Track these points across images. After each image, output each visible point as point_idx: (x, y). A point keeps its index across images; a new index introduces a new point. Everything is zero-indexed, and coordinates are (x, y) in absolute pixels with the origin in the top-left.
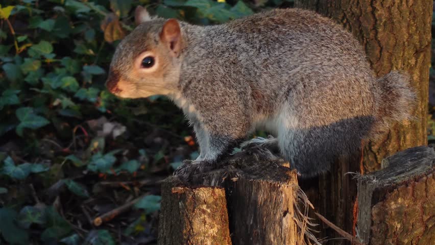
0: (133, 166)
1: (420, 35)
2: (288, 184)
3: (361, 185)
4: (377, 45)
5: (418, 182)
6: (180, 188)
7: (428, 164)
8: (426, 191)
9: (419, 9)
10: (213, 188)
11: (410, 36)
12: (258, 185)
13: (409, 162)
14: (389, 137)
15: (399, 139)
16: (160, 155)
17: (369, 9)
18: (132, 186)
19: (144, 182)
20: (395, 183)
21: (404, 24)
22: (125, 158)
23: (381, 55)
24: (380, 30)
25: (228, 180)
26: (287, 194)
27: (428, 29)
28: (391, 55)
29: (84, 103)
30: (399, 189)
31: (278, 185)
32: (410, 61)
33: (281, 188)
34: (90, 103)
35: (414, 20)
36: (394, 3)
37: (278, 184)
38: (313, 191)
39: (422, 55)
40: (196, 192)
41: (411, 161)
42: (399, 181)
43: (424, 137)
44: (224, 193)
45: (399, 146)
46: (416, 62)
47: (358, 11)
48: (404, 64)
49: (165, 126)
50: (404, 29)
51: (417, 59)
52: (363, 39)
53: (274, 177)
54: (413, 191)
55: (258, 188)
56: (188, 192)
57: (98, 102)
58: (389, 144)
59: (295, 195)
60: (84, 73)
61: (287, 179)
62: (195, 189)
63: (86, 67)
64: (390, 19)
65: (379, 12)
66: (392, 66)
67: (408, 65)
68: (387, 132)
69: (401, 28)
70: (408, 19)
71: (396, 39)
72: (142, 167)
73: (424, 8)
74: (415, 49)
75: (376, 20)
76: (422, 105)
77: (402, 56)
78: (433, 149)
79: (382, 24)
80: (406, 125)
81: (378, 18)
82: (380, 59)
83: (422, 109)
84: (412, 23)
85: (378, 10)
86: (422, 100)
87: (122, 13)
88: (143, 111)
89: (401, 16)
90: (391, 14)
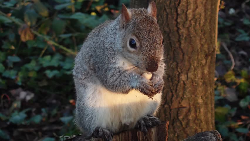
0: (37, 119)
1: (208, 45)
4: (181, 51)
9: (207, 28)
11: (202, 45)
14: (189, 110)
15: (196, 111)
16: (55, 111)
17: (175, 28)
18: (37, 131)
19: (45, 129)
21: (198, 38)
22: (34, 114)
23: (183, 58)
24: (182, 42)
28: (190, 58)
29: (8, 79)
32: (202, 62)
34: (12, 80)
35: (204, 35)
36: (191, 25)
39: (210, 58)
43: (212, 109)
45: (196, 116)
46: (206, 62)
47: (168, 30)
48: (198, 64)
49: (58, 93)
50: (198, 41)
51: (206, 59)
52: (172, 48)
57: (16, 79)
58: (190, 115)
60: (8, 61)
63: (9, 57)
64: (189, 35)
65: (182, 31)
66: (190, 65)
67: (201, 64)
68: (188, 107)
69: (196, 40)
70: (200, 35)
71: (193, 48)
72: (44, 119)
73: (211, 27)
74: (205, 54)
75: (180, 36)
76: (210, 89)
77: (197, 59)
78: (213, 135)
79: (183, 38)
80: (200, 103)
81: (181, 34)
82: (182, 61)
83: (211, 91)
84: (203, 37)
85: (181, 29)
86: (211, 86)
87: (31, 23)
88: (45, 83)
89: (195, 33)
90: (189, 31)
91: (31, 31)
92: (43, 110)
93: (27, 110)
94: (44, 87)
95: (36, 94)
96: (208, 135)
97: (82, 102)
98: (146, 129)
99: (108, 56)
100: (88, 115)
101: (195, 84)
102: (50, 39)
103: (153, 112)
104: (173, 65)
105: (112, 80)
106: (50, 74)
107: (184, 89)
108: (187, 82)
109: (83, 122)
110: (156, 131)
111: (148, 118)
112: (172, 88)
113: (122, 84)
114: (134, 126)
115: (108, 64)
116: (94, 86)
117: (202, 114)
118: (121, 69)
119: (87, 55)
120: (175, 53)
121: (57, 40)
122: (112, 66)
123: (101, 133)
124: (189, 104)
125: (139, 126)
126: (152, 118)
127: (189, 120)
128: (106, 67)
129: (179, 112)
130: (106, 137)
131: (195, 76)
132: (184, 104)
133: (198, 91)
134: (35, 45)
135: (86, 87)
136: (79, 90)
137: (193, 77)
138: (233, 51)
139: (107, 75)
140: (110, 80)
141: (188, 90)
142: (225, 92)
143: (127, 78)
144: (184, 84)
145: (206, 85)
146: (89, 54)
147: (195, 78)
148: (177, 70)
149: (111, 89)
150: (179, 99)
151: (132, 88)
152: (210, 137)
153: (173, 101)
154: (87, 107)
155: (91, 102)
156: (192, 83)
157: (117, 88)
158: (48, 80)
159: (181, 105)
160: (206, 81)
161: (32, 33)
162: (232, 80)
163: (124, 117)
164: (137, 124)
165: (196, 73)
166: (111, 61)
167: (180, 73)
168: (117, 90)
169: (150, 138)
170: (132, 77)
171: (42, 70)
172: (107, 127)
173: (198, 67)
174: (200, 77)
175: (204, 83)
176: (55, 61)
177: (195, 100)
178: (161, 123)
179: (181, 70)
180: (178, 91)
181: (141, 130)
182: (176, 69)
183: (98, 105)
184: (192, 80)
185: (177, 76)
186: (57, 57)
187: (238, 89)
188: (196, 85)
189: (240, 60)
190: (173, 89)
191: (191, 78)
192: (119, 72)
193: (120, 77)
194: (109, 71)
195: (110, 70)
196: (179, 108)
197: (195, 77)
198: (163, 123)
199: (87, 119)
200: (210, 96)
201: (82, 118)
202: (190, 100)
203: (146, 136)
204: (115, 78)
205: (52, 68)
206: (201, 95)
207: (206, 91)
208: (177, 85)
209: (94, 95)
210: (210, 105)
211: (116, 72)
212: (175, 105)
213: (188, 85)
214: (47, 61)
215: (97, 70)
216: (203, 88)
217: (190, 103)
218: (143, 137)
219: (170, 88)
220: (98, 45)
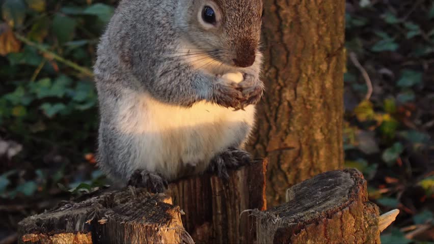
0: (29, 188)
1: (331, 36)
2: (168, 226)
3: (260, 225)
4: (283, 49)
5: (331, 218)
6: (33, 235)
7: (342, 194)
8: (342, 229)
9: (330, 7)
10: (76, 233)
11: (321, 37)
12: (131, 229)
13: (320, 192)
14: (300, 154)
15: (311, 155)
16: (59, 175)
17: (273, 8)
20: (302, 221)
21: (313, 25)
22: (22, 180)
23: (288, 60)
24: (286, 31)
25: (95, 222)
26: (168, 239)
27: (340, 29)
28: (299, 60)
30: (308, 229)
31: (156, 229)
32: (321, 66)
33: (159, 232)
35: (324, 19)
37: (156, 226)
38: (206, 228)
39: (334, 60)
40: (54, 239)
41: (321, 191)
42: (307, 218)
43: (339, 152)
44: (90, 239)
45: (312, 163)
46: (328, 68)
48: (314, 70)
49: (65, 143)
50: (313, 30)
51: (329, 63)
53: (151, 218)
54: (326, 230)
55: (131, 233)
56: (43, 240)
58: (301, 162)
59: (178, 238)
61: (168, 219)
62: (52, 235)
64: (297, 19)
65: (284, 12)
66: (300, 72)
67: (318, 72)
68: (298, 148)
69: (309, 29)
70: (318, 19)
71: (304, 42)
72: (40, 189)
73: (335, 5)
74: (326, 53)
75: (281, 20)
76: (336, 115)
77: (313, 61)
78: (349, 175)
79: (287, 25)
80: (318, 140)
81: (283, 18)
82: (287, 64)
83: (337, 120)
84: (322, 23)
85: (283, 9)
86: (337, 110)
87: (15, 22)
88: (41, 127)
89: (309, 15)
90: (297, 13)
91: (14, 37)
92: (39, 172)
93: (11, 173)
94: (39, 134)
95: (25, 146)
96: (340, 176)
97: (112, 124)
98: (226, 174)
99: (161, 38)
100: (122, 148)
101: (308, 107)
102: (50, 50)
103: (240, 142)
104: (270, 73)
105: (163, 81)
106: (50, 110)
107: (290, 115)
108: (296, 103)
109: (111, 162)
110: (245, 175)
111: (230, 153)
112: (268, 114)
113: (181, 89)
114: (205, 167)
115: (159, 51)
116: (135, 93)
117: (322, 159)
118: (182, 62)
119: (119, 35)
120: (273, 51)
121: (60, 51)
122: (166, 55)
123: (145, 179)
124: (299, 141)
125: (213, 168)
126: (236, 151)
127: (298, 171)
128: (154, 55)
129: (282, 157)
130: (155, 186)
131: (309, 91)
132: (291, 141)
133: (314, 119)
134: (23, 61)
135: (119, 95)
136: (105, 103)
137: (305, 93)
138: (370, 67)
139: (155, 71)
140: (160, 80)
141: (297, 117)
142: (356, 138)
143: (191, 80)
144: (290, 106)
145: (329, 109)
146: (123, 32)
147: (309, 95)
148: (277, 82)
149: (161, 96)
150: (281, 133)
151: (201, 99)
152: (343, 179)
153: (271, 136)
154: (120, 134)
155: (127, 124)
156: (303, 105)
157: (171, 97)
158: (47, 121)
159: (286, 145)
160: (329, 101)
161: (17, 40)
162: (368, 117)
163: (187, 152)
164: (210, 166)
165: (310, 86)
166: (165, 46)
167: (282, 88)
168: (171, 100)
169: (234, 187)
170: (201, 79)
171: (35, 104)
172: (156, 170)
173: (313, 75)
174: (318, 94)
175: (325, 104)
176: (58, 88)
177: (309, 135)
178: (253, 161)
179: (284, 81)
180: (278, 120)
181: (217, 175)
182: (275, 80)
183: (140, 129)
184: (304, 100)
185: (277, 92)
186: (62, 81)
187: (379, 133)
188: (311, 108)
189: (381, 85)
190: (271, 116)
191: (302, 97)
192: (178, 67)
193: (179, 77)
194: (160, 65)
195: (161, 62)
196: (281, 150)
197: (309, 93)
198: (256, 161)
199: (120, 157)
200: (335, 128)
201: (110, 154)
202: (301, 133)
203: (227, 185)
204: (169, 79)
205: (53, 100)
206: (320, 126)
207: (329, 119)
208: (277, 109)
209: (133, 112)
210: (336, 145)
211: (171, 66)
212: (274, 145)
213: (297, 108)
214: (43, 88)
215: (137, 60)
216: (323, 113)
217: (301, 139)
218: (221, 187)
219: (265, 114)
220: (140, 16)
